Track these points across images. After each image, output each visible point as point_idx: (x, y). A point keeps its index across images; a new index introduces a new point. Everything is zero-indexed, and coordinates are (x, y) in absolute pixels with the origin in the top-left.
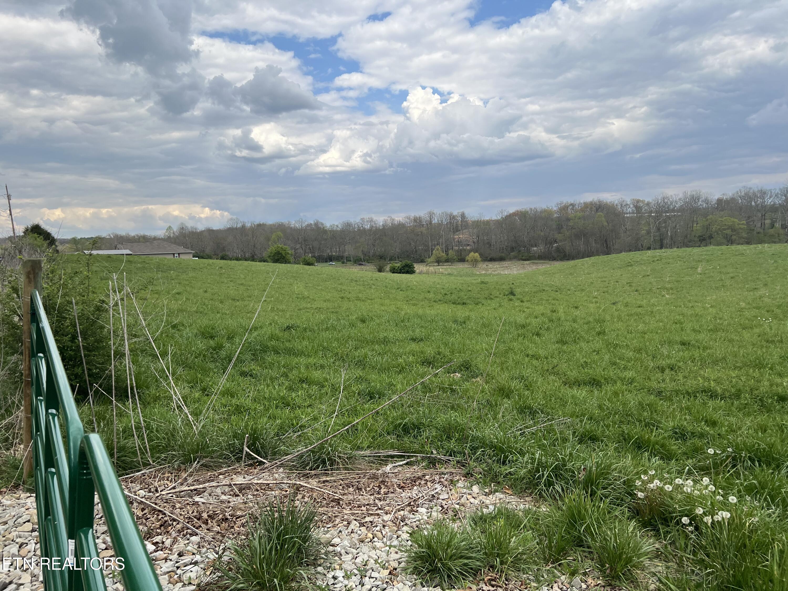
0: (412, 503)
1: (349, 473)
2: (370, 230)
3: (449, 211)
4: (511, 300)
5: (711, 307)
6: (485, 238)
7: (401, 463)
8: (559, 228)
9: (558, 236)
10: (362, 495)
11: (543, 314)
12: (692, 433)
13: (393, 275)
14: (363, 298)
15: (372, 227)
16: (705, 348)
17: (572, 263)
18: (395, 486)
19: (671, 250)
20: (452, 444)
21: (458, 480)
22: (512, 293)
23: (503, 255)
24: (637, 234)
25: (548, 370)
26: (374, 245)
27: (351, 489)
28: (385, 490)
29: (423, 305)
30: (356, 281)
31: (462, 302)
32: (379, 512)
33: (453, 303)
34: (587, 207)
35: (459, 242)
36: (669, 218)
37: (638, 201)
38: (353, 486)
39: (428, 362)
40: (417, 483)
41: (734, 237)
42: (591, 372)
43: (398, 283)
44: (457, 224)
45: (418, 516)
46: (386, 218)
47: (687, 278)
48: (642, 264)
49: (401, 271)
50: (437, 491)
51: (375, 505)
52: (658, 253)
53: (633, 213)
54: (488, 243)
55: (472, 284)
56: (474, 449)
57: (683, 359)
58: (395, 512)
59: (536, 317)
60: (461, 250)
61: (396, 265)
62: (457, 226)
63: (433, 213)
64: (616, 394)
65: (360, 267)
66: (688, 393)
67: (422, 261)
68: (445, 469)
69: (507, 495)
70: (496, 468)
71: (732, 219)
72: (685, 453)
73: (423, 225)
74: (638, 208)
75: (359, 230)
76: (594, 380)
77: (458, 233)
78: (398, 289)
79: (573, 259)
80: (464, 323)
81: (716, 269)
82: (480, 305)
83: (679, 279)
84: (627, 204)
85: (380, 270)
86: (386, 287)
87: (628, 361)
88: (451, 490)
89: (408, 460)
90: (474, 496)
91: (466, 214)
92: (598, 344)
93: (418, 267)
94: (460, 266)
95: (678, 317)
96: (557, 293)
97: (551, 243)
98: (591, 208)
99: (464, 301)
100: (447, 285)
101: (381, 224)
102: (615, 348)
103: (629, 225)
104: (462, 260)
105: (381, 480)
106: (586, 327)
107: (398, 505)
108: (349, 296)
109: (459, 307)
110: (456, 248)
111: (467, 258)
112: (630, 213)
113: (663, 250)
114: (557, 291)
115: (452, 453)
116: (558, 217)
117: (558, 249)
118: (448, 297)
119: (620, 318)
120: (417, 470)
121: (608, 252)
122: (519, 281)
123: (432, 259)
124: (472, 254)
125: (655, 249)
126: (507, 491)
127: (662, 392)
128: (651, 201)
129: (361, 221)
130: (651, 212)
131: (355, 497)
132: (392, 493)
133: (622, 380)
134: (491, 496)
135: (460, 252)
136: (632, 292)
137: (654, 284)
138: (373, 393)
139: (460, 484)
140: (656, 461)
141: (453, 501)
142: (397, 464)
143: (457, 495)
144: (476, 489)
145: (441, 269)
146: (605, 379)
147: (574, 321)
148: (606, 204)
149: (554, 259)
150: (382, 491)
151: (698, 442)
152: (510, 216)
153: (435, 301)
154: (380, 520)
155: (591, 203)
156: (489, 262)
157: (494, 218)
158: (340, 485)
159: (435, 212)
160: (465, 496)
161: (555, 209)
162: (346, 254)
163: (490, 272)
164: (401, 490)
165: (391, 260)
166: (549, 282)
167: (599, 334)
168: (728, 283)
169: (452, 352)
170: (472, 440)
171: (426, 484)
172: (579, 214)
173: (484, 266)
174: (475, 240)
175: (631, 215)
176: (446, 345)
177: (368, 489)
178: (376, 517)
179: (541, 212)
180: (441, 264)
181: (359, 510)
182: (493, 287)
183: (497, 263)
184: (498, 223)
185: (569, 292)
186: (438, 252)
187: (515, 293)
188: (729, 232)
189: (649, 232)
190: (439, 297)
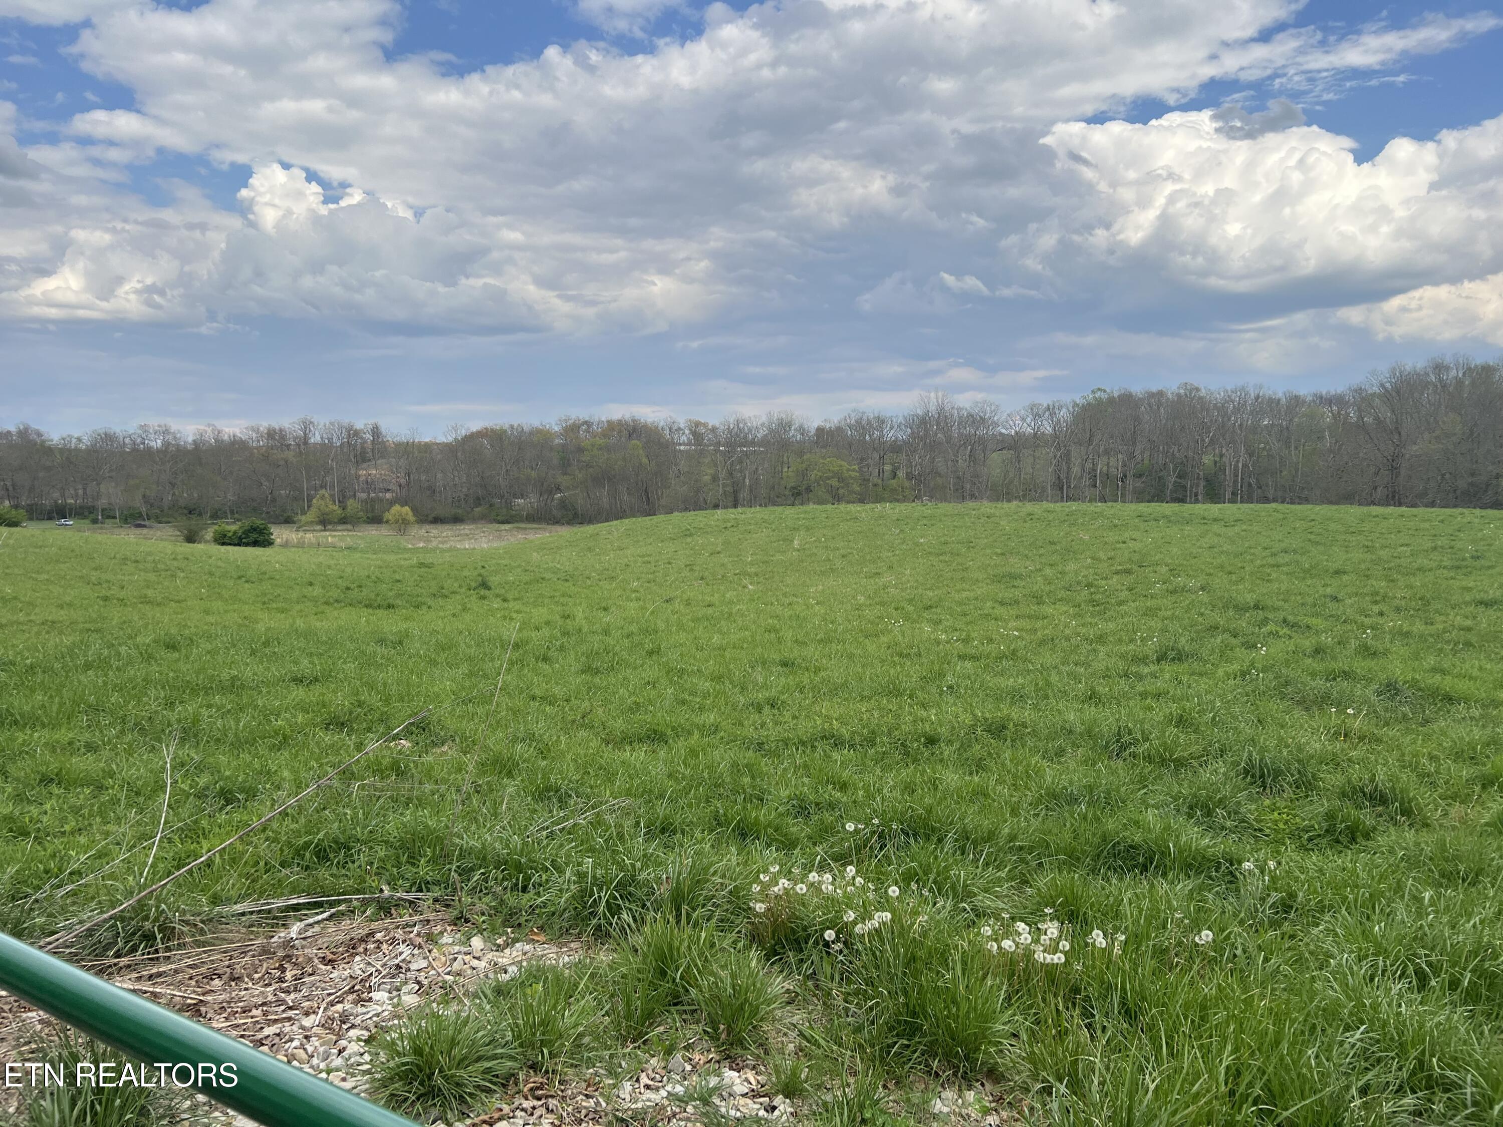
0: (357, 988)
1: (205, 952)
2: (165, 451)
3: (346, 421)
4: (483, 598)
5: (817, 604)
6: (423, 478)
7: (320, 917)
8: (565, 465)
9: (564, 480)
10: (246, 989)
11: (548, 623)
12: (817, 804)
13: (223, 548)
14: (159, 599)
15: (167, 444)
16: (817, 670)
17: (590, 529)
18: (316, 961)
19: (753, 510)
20: (424, 870)
21: (441, 933)
22: (485, 585)
23: (460, 511)
24: (696, 481)
25: (573, 721)
26: (173, 485)
27: (217, 982)
28: (294, 972)
29: (301, 611)
30: (136, 562)
31: (385, 603)
32: (291, 1013)
33: (366, 606)
34: (613, 430)
35: (369, 485)
36: (746, 454)
37: (697, 424)
38: (219, 976)
39: (336, 723)
40: (361, 949)
41: (841, 491)
42: (648, 718)
43: (238, 566)
44: (362, 448)
45: (374, 1008)
46: (202, 427)
47: (779, 557)
48: (707, 533)
49: (239, 541)
50: (403, 957)
51: (282, 1002)
52: (732, 514)
53: (689, 444)
54: (429, 488)
55: (401, 567)
56: (465, 873)
57: (786, 689)
58: (325, 1009)
59: (537, 629)
60: (373, 500)
61: (228, 528)
62: (364, 452)
63: (311, 423)
64: (693, 753)
65: (138, 531)
66: (804, 744)
67: (288, 521)
68: (411, 916)
69: (536, 945)
70: (511, 900)
71: (840, 462)
72: (810, 838)
73: (288, 446)
74: (697, 436)
75: (135, 450)
76: (655, 732)
77: (365, 465)
78: (240, 578)
79: (590, 521)
80: (401, 643)
81: (820, 542)
82: (425, 608)
83: (766, 558)
84: (679, 429)
85: (191, 539)
86: (211, 574)
87: (704, 698)
88: (430, 951)
89: (333, 910)
90: (477, 955)
91: (383, 430)
92: (651, 671)
93: (280, 534)
94: (373, 532)
95: (770, 621)
96: (567, 584)
97: (551, 493)
98: (620, 432)
99: (391, 601)
100: (349, 570)
101: (190, 439)
102: (680, 677)
103: (683, 465)
104: (376, 520)
105: (280, 954)
106: (627, 642)
107: (329, 995)
108: (122, 594)
109: (380, 612)
110: (363, 496)
111: (387, 516)
112: (684, 444)
113: (740, 510)
114: (567, 580)
115: (422, 886)
116: (563, 445)
117: (563, 505)
118: (355, 594)
119: (681, 627)
120: (356, 926)
121: (651, 513)
122: (494, 562)
123: (311, 516)
124: (397, 508)
125: (726, 507)
126: (536, 938)
127: (763, 744)
128: (717, 425)
129: (140, 432)
130: (718, 444)
131: (234, 994)
132: (310, 975)
133: (701, 728)
134: (507, 951)
135: (370, 504)
136: (696, 580)
137: (729, 566)
138: (230, 792)
139: (446, 939)
140: (771, 853)
141: (440, 970)
142: (311, 921)
143: (444, 959)
144: (477, 942)
145: (331, 537)
146: (673, 729)
147: (606, 632)
148: (645, 426)
149: (557, 522)
150: (289, 975)
151: (829, 818)
152: (471, 437)
153: (326, 603)
154: (295, 1028)
155: (620, 423)
156: (432, 526)
157: (441, 439)
158: (191, 978)
159: (315, 420)
160: (460, 957)
161: (556, 429)
162: (103, 502)
163: (434, 544)
164: (329, 967)
165: (215, 516)
166: (551, 565)
167: (650, 653)
168: (838, 564)
169: (387, 701)
170: (461, 857)
171: (378, 948)
172: (599, 441)
173: (422, 532)
174: (402, 481)
175: (687, 448)
176: (371, 686)
177: (256, 976)
178: (287, 1024)
179: (531, 433)
180: (330, 527)
181: (247, 1017)
182: (444, 573)
183: (447, 527)
184: (450, 450)
185: (589, 582)
186: (324, 502)
187: (490, 584)
188: (834, 482)
189: (715, 479)
190: (335, 593)
